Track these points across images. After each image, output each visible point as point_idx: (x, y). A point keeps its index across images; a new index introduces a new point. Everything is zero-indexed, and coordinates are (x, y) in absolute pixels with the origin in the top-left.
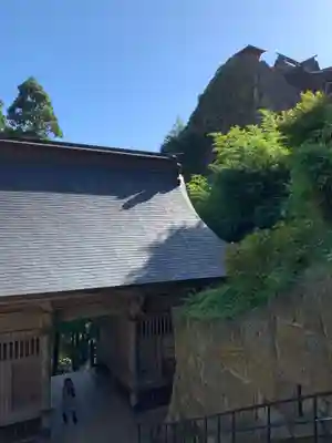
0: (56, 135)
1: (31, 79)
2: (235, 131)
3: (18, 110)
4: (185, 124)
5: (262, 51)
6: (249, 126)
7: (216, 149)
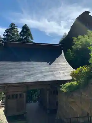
0: (32, 39)
1: (25, 24)
2: (80, 37)
3: (22, 33)
4: (67, 34)
5: (90, 12)
6: (84, 35)
7: (74, 42)
